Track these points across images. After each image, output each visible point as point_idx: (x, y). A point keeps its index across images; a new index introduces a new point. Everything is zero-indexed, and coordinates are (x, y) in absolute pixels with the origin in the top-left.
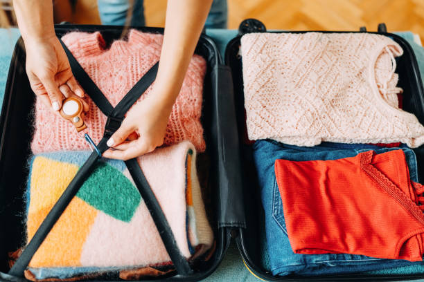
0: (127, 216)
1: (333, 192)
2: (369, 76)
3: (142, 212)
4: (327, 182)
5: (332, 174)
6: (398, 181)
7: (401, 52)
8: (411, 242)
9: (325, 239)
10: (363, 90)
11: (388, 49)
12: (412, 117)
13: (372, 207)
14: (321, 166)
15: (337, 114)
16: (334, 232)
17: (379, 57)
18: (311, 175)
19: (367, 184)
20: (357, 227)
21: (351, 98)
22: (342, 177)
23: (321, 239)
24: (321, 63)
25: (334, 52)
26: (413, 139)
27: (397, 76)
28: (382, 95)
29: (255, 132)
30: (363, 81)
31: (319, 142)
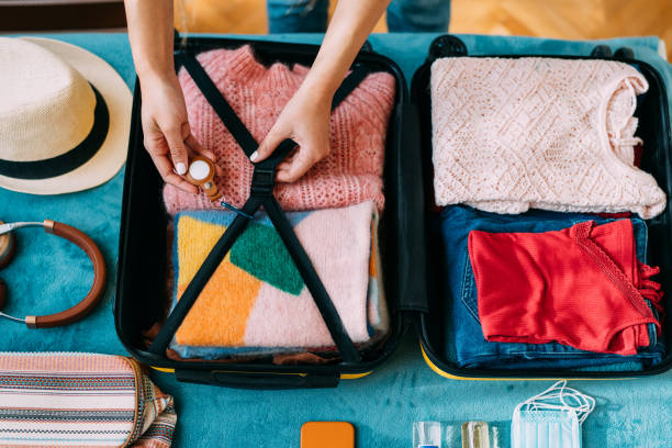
0: (296, 288)
2: (599, 121)
6: (621, 260)
7: (645, 87)
8: (624, 334)
11: (627, 83)
15: (550, 171)
17: (615, 94)
21: (572, 150)
24: (536, 100)
25: (554, 85)
26: (648, 207)
27: (635, 122)
28: (613, 147)
29: (444, 195)
30: (589, 127)
31: (526, 209)
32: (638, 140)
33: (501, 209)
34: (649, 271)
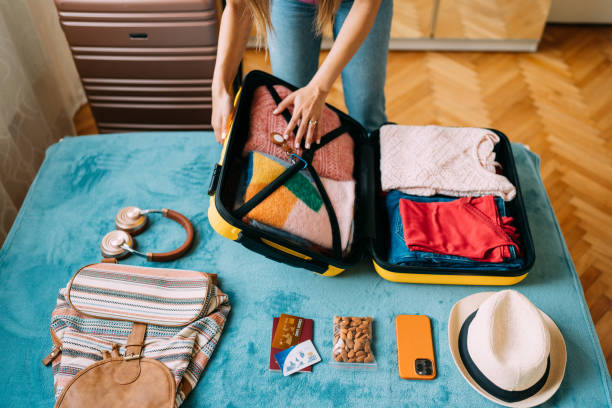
0: (316, 209)
1: (441, 221)
2: (473, 152)
3: (323, 210)
4: (437, 215)
5: (441, 211)
6: (489, 215)
7: (498, 139)
8: (495, 251)
9: (431, 244)
10: (468, 160)
11: (487, 137)
12: (504, 178)
13: (469, 231)
14: (433, 206)
15: (446, 174)
16: (439, 241)
17: (481, 142)
18: (425, 211)
19: (466, 216)
20: (457, 241)
21: (458, 165)
22: (448, 213)
23: (428, 243)
24: (436, 143)
25: (446, 136)
26: (506, 194)
27: (494, 155)
28: (482, 165)
29: (387, 184)
30: (468, 156)
31: (433, 193)
32: (497, 164)
33: (419, 193)
34: (506, 219)
